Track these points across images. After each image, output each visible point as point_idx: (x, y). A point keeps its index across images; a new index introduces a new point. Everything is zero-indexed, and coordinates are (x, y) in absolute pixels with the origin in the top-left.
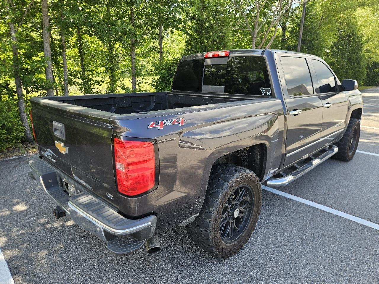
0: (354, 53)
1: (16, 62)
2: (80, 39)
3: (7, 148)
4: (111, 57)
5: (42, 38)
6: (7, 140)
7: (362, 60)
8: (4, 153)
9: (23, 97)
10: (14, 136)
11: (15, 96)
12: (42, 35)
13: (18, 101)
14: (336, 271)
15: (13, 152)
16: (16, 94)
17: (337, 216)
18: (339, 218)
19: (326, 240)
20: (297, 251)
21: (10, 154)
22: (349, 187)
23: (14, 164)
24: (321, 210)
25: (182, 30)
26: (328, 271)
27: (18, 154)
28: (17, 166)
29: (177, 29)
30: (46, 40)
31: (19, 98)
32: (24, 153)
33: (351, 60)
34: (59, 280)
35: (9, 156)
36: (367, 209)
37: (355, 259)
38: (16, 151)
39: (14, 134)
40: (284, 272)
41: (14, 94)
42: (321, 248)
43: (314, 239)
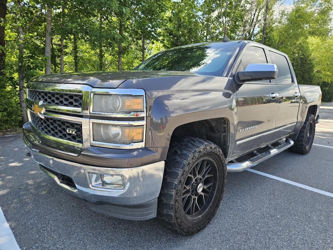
0: (307, 72)
1: (21, 59)
2: (75, 48)
3: (6, 129)
4: (101, 63)
5: (45, 45)
6: (6, 122)
7: (314, 79)
8: (3, 132)
9: (24, 88)
10: (13, 118)
11: (17, 88)
12: (45, 43)
13: (19, 92)
14: (278, 217)
15: (11, 132)
16: (18, 87)
17: (283, 182)
18: (285, 184)
19: (272, 197)
20: (247, 203)
21: (8, 133)
22: (296, 165)
23: (11, 139)
24: (270, 178)
25: (161, 42)
26: (271, 216)
27: (15, 133)
28: (13, 140)
29: (157, 40)
30: (48, 43)
31: (20, 90)
32: (20, 133)
33: (304, 79)
34: (43, 213)
35: (7, 134)
36: (309, 179)
37: (295, 210)
38: (13, 131)
39: (13, 117)
40: (234, 215)
41: (16, 86)
42: (268, 202)
43: (262, 195)
